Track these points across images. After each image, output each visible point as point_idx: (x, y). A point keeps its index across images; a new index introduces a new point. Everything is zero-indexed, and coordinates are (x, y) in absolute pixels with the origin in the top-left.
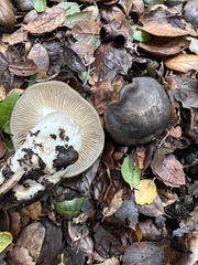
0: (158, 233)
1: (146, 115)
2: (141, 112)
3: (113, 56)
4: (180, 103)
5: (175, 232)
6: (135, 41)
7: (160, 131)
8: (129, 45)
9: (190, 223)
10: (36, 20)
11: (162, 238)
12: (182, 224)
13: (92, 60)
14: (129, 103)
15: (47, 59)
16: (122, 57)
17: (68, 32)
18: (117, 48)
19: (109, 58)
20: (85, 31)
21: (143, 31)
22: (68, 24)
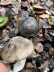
0: (33, 67)
1: (30, 26)
2: (29, 25)
3: (24, 12)
4: (42, 27)
5: (39, 68)
6: (31, 10)
7: (35, 33)
8: (29, 10)
9: (44, 65)
10: (3, 2)
11: (34, 69)
12: (42, 65)
13: (18, 13)
14: (25, 22)
15: (5, 12)
16: (26, 13)
17: (12, 6)
18: (25, 10)
19: (23, 13)
20: (17, 6)
21: (33, 7)
22: (12, 4)
